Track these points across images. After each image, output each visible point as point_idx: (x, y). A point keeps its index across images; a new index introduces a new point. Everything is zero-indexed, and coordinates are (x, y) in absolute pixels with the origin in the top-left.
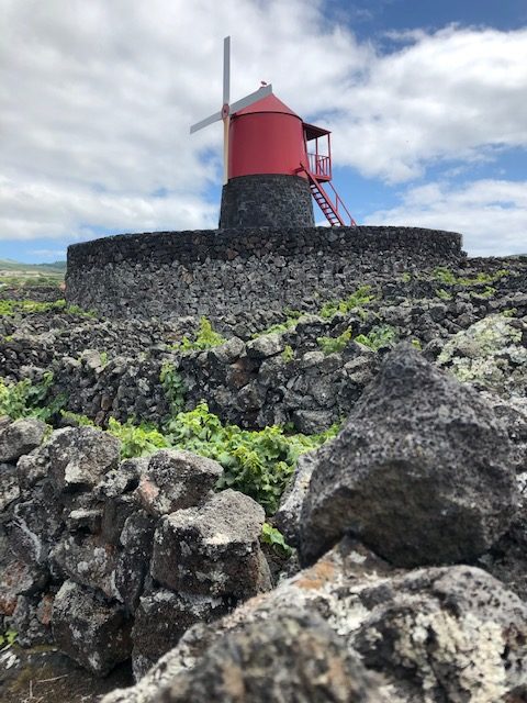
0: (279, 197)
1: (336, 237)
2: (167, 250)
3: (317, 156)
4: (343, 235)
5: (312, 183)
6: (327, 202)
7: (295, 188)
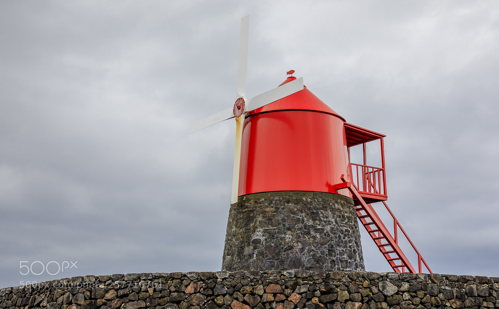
0: (311, 223)
1: (395, 289)
2: (145, 300)
3: (364, 166)
4: (406, 286)
5: (357, 202)
6: (380, 230)
7: (333, 210)
